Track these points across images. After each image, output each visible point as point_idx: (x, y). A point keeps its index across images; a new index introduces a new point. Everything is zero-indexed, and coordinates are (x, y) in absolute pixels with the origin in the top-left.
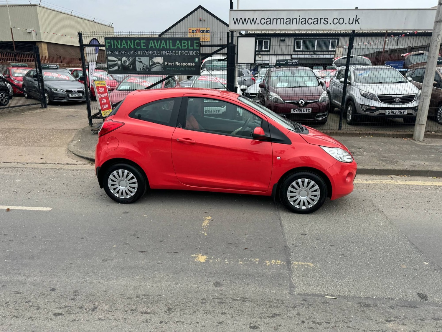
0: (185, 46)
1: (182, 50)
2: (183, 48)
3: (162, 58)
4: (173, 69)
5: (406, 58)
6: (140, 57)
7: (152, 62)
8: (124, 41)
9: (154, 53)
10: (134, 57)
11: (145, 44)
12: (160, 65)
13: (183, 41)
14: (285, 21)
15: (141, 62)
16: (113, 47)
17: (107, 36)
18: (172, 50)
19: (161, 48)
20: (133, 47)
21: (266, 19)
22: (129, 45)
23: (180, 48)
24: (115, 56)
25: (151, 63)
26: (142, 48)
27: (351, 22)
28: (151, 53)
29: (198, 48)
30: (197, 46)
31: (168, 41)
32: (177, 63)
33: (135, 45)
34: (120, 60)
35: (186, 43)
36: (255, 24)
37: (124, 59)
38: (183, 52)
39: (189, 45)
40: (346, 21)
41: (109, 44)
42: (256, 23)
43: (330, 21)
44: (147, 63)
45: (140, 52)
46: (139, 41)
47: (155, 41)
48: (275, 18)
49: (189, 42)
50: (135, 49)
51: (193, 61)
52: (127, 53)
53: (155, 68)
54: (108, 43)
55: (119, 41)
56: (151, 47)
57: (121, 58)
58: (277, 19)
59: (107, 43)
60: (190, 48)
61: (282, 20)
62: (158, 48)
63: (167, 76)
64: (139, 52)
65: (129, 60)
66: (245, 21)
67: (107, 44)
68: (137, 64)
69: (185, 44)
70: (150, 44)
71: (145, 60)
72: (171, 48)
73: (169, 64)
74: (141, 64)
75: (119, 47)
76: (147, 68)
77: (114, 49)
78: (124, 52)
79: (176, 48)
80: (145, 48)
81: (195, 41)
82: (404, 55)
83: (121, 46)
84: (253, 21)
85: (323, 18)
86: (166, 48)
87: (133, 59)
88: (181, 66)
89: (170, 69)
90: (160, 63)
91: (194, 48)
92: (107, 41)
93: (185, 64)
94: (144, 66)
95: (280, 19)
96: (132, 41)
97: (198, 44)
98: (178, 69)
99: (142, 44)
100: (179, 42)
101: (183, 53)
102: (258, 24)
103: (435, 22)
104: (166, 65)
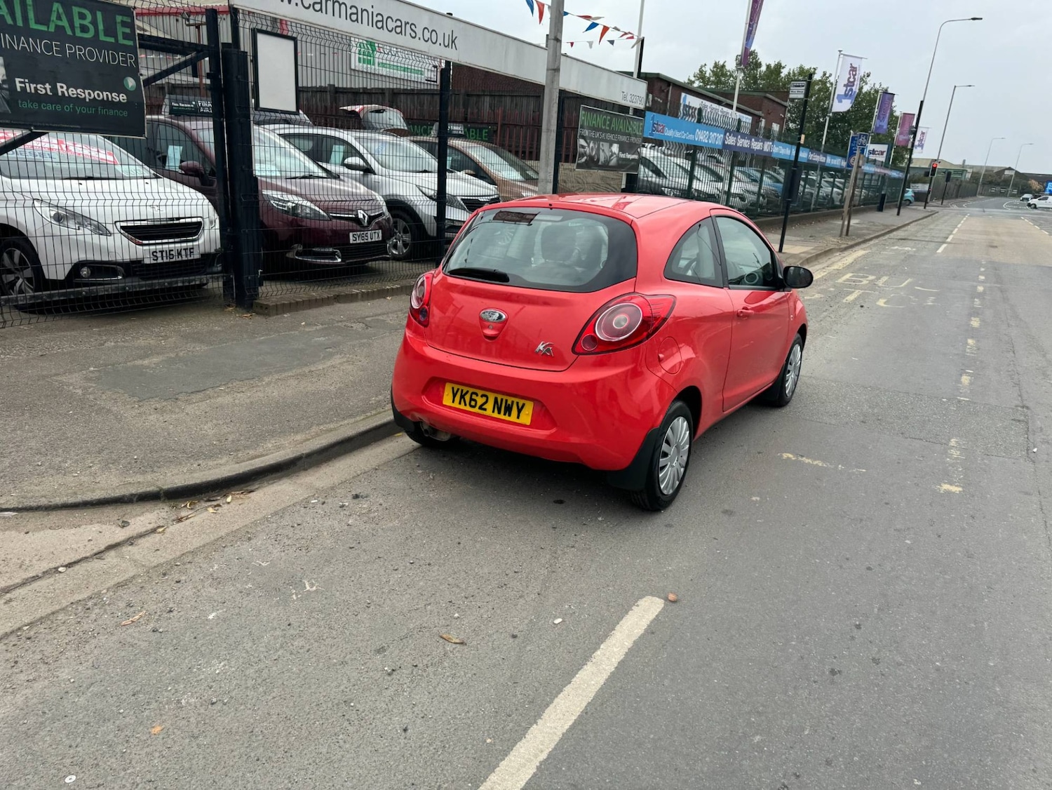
0: (84, 29)
1: (75, 40)
2: (79, 33)
4: (50, 107)
14: (349, 11)
18: (38, 35)
23: (69, 32)
27: (446, 44)
29: (130, 43)
32: (62, 88)
35: (89, 17)
36: (289, 2)
38: (80, 50)
39: (101, 27)
40: (440, 40)
43: (419, 31)
49: (99, 15)
51: (121, 89)
60: (102, 38)
63: (18, 133)
69: (86, 22)
72: (33, 26)
73: (31, 88)
79: (52, 29)
81: (119, 18)
85: (409, 23)
86: (10, 21)
88: (79, 101)
89: (35, 106)
91: (117, 40)
93: (95, 94)
97: (128, 31)
98: (68, 108)
100: (61, 10)
101: (81, 52)
102: (297, 4)
103: (547, 70)
104: (19, 89)
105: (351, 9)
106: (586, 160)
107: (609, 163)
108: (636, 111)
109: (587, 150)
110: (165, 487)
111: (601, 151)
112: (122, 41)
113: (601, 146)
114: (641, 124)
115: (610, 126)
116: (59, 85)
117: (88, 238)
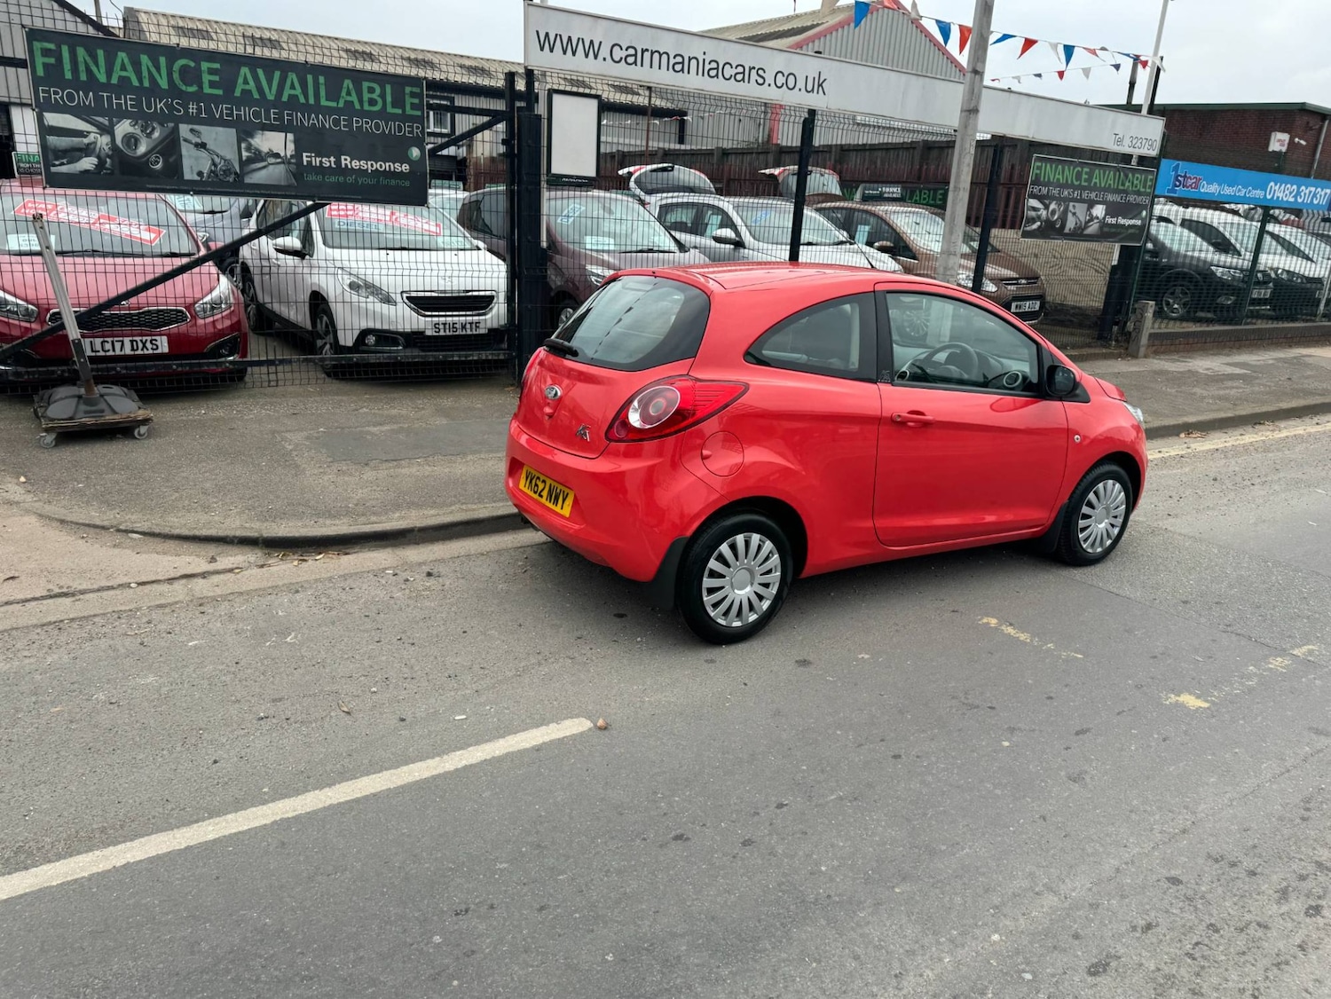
0: (372, 102)
1: (363, 114)
2: (366, 107)
3: (290, 136)
4: (333, 179)
5: (780, 179)
6: (196, 127)
7: (249, 148)
8: (122, 56)
9: (256, 114)
10: (171, 125)
11: (216, 78)
12: (283, 163)
13: (366, 85)
14: (672, 61)
15: (203, 146)
16: (68, 75)
17: (38, 24)
19: (285, 98)
20: (164, 84)
21: (624, 48)
22: (145, 73)
23: (357, 106)
24: (77, 112)
25: (245, 154)
26: (207, 90)
27: (809, 88)
28: (246, 113)
29: (419, 113)
30: (413, 106)
31: (310, 78)
32: (345, 160)
33: (176, 76)
34: (108, 130)
35: (378, 90)
36: (596, 57)
37: (123, 128)
38: (367, 123)
39: (389, 99)
40: (801, 84)
41: (52, 60)
42: (600, 57)
43: (770, 79)
44: (231, 154)
45: (199, 109)
46: (192, 64)
47: (260, 72)
48: (647, 50)
49: (388, 88)
50: (174, 91)
51: (404, 158)
52: (138, 104)
53: (264, 172)
54: (46, 52)
55: (100, 53)
56: (243, 91)
57: (112, 125)
58: (652, 53)
59: (38, 54)
60: (390, 109)
61: (665, 57)
62: (271, 97)
63: (309, 203)
64: (192, 109)
65: (149, 136)
66: (570, 46)
67: (40, 60)
68: (184, 152)
69: (374, 96)
70: (240, 80)
71: (221, 140)
72: (324, 102)
73: (316, 161)
74: (203, 154)
75: (102, 78)
76: (227, 172)
77: (76, 84)
78: (128, 102)
79: (341, 104)
80: (219, 92)
81: (408, 90)
82: (776, 172)
83: (109, 74)
84: (592, 50)
85: (754, 68)
86: (302, 100)
87: (167, 131)
88: (362, 172)
89: (320, 178)
90: (282, 154)
91: (404, 111)
92: (37, 45)
93: (377, 166)
94: (214, 164)
95: (661, 55)
96: (162, 60)
97: (416, 101)
98: (350, 179)
99: (206, 78)
100: (351, 86)
101: (367, 125)
102: (604, 59)
103: (961, 111)
104: (305, 163)
105: (674, 58)
106: (1040, 227)
107: (1083, 230)
108: (1142, 160)
109: (1044, 213)
110: (265, 535)
111: (1070, 215)
112: (409, 111)
113: (1071, 208)
114: (1150, 177)
115: (1089, 180)
116: (343, 157)
117: (370, 306)
